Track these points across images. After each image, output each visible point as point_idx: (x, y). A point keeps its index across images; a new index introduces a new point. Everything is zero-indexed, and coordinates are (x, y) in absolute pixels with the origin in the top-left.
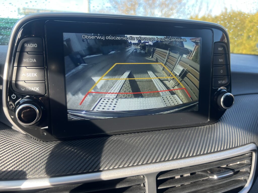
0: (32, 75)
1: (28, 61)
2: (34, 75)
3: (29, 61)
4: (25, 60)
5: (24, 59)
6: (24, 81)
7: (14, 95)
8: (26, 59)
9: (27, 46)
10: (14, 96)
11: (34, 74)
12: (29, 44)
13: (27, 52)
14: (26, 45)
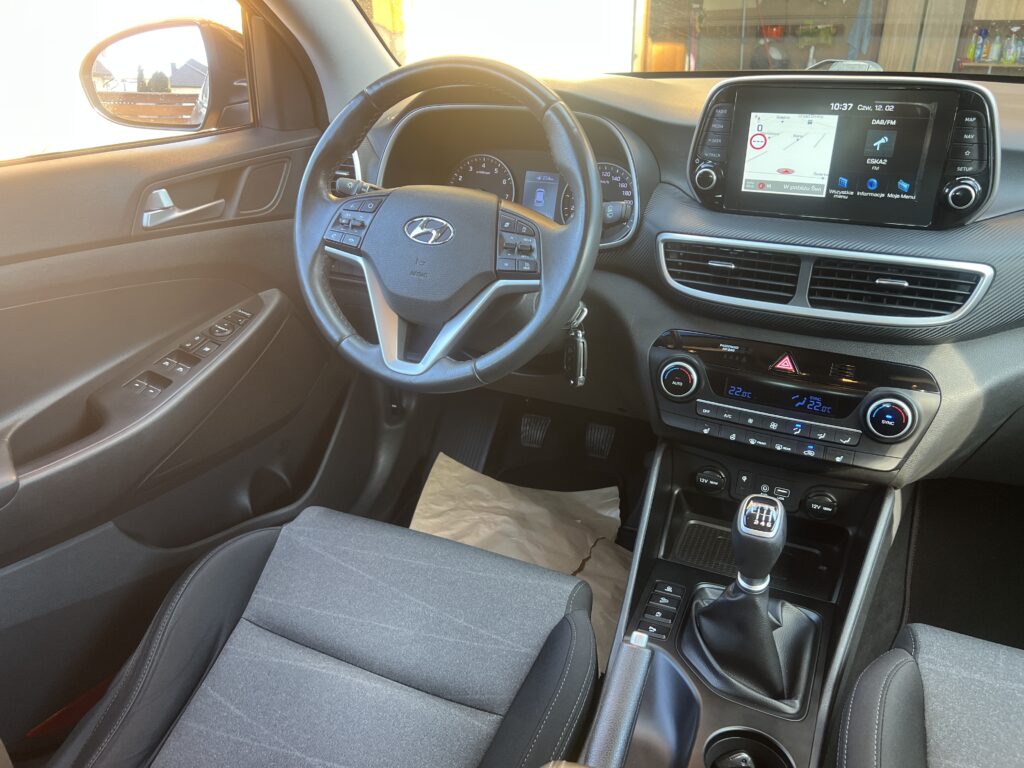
0: (716, 141)
2: (719, 141)
3: (717, 127)
6: (709, 146)
8: (715, 125)
10: (697, 161)
12: (720, 110)
13: (716, 118)
14: (717, 110)
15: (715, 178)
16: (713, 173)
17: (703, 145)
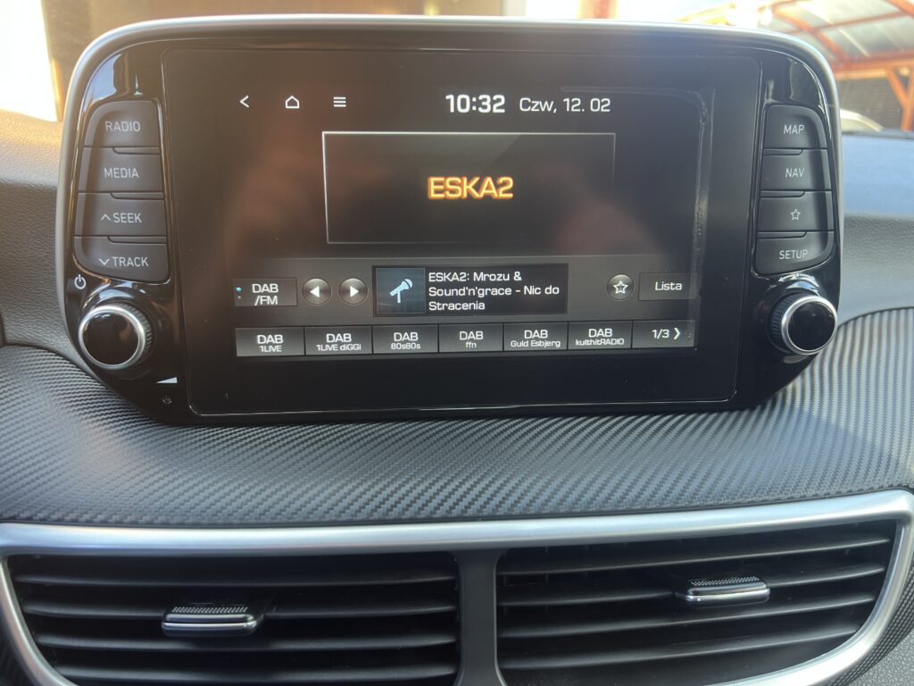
0: (127, 220)
1: (117, 175)
2: (133, 220)
3: (119, 175)
4: (108, 170)
5: (105, 170)
6: (108, 236)
7: (79, 278)
8: (111, 170)
9: (113, 127)
10: (82, 281)
11: (133, 216)
12: (117, 123)
13: (113, 147)
14: (109, 124)
15: (141, 329)
16: (131, 317)
17: (88, 233)
